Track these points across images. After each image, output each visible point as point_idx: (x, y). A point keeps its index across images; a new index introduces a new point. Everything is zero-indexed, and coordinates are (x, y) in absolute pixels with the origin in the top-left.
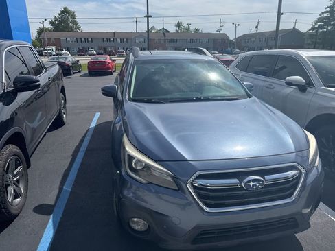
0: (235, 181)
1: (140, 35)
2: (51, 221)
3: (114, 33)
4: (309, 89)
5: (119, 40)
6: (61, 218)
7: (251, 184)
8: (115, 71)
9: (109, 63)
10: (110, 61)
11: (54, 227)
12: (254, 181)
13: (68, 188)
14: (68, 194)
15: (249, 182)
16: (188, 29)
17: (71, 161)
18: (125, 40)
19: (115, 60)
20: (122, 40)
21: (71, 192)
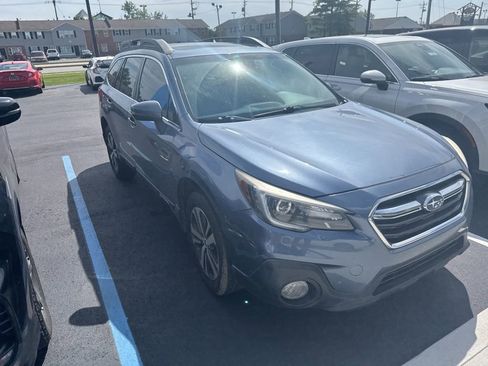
0: (415, 204)
1: (66, 25)
2: (114, 329)
3: (17, 22)
4: (390, 86)
5: (28, 34)
6: (129, 321)
7: (433, 203)
8: (43, 87)
9: (33, 74)
10: (34, 71)
11: (126, 336)
12: (435, 199)
13: (104, 275)
14: (113, 284)
15: (431, 201)
16: (143, 14)
17: (77, 235)
18: (39, 34)
19: (41, 69)
20: (33, 34)
21: (116, 281)
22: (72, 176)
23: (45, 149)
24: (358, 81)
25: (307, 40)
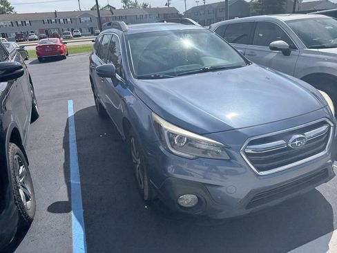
0: (282, 142)
1: (86, 14)
2: (73, 217)
3: (55, 13)
5: (62, 20)
6: (84, 213)
7: (297, 142)
8: (67, 55)
9: (60, 46)
10: (61, 44)
11: (80, 222)
12: (298, 139)
13: (75, 180)
14: (80, 186)
15: (295, 141)
16: (135, 5)
17: (65, 153)
18: (69, 20)
19: (66, 43)
20: (65, 20)
21: (82, 185)
22: (71, 113)
23: (59, 95)
24: (267, 49)
25: (237, 19)
